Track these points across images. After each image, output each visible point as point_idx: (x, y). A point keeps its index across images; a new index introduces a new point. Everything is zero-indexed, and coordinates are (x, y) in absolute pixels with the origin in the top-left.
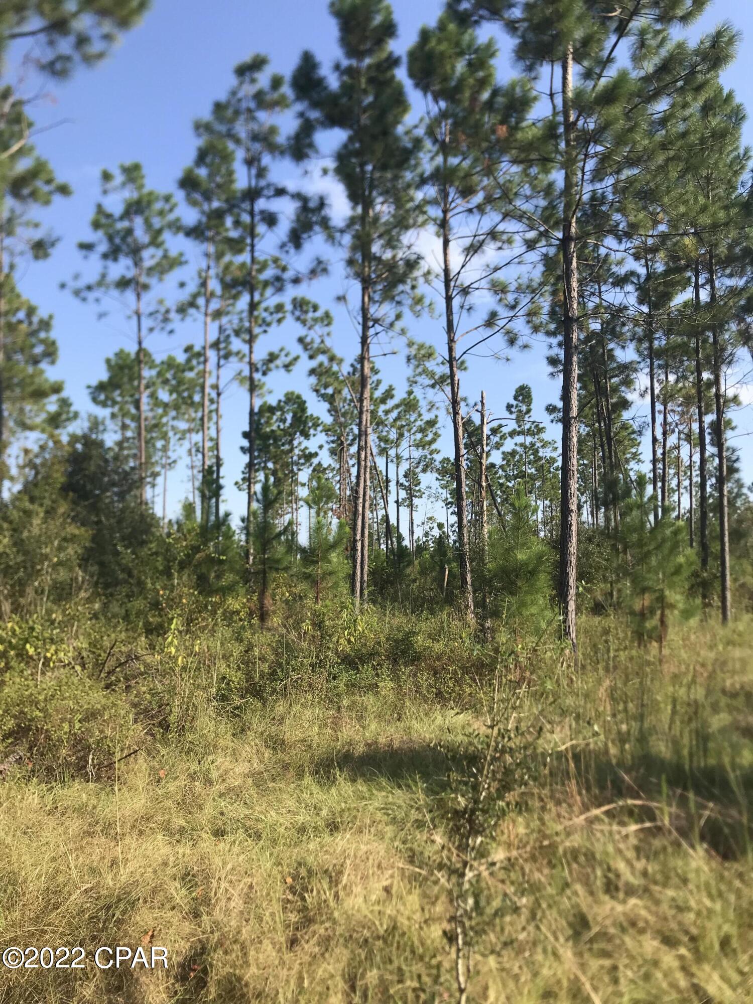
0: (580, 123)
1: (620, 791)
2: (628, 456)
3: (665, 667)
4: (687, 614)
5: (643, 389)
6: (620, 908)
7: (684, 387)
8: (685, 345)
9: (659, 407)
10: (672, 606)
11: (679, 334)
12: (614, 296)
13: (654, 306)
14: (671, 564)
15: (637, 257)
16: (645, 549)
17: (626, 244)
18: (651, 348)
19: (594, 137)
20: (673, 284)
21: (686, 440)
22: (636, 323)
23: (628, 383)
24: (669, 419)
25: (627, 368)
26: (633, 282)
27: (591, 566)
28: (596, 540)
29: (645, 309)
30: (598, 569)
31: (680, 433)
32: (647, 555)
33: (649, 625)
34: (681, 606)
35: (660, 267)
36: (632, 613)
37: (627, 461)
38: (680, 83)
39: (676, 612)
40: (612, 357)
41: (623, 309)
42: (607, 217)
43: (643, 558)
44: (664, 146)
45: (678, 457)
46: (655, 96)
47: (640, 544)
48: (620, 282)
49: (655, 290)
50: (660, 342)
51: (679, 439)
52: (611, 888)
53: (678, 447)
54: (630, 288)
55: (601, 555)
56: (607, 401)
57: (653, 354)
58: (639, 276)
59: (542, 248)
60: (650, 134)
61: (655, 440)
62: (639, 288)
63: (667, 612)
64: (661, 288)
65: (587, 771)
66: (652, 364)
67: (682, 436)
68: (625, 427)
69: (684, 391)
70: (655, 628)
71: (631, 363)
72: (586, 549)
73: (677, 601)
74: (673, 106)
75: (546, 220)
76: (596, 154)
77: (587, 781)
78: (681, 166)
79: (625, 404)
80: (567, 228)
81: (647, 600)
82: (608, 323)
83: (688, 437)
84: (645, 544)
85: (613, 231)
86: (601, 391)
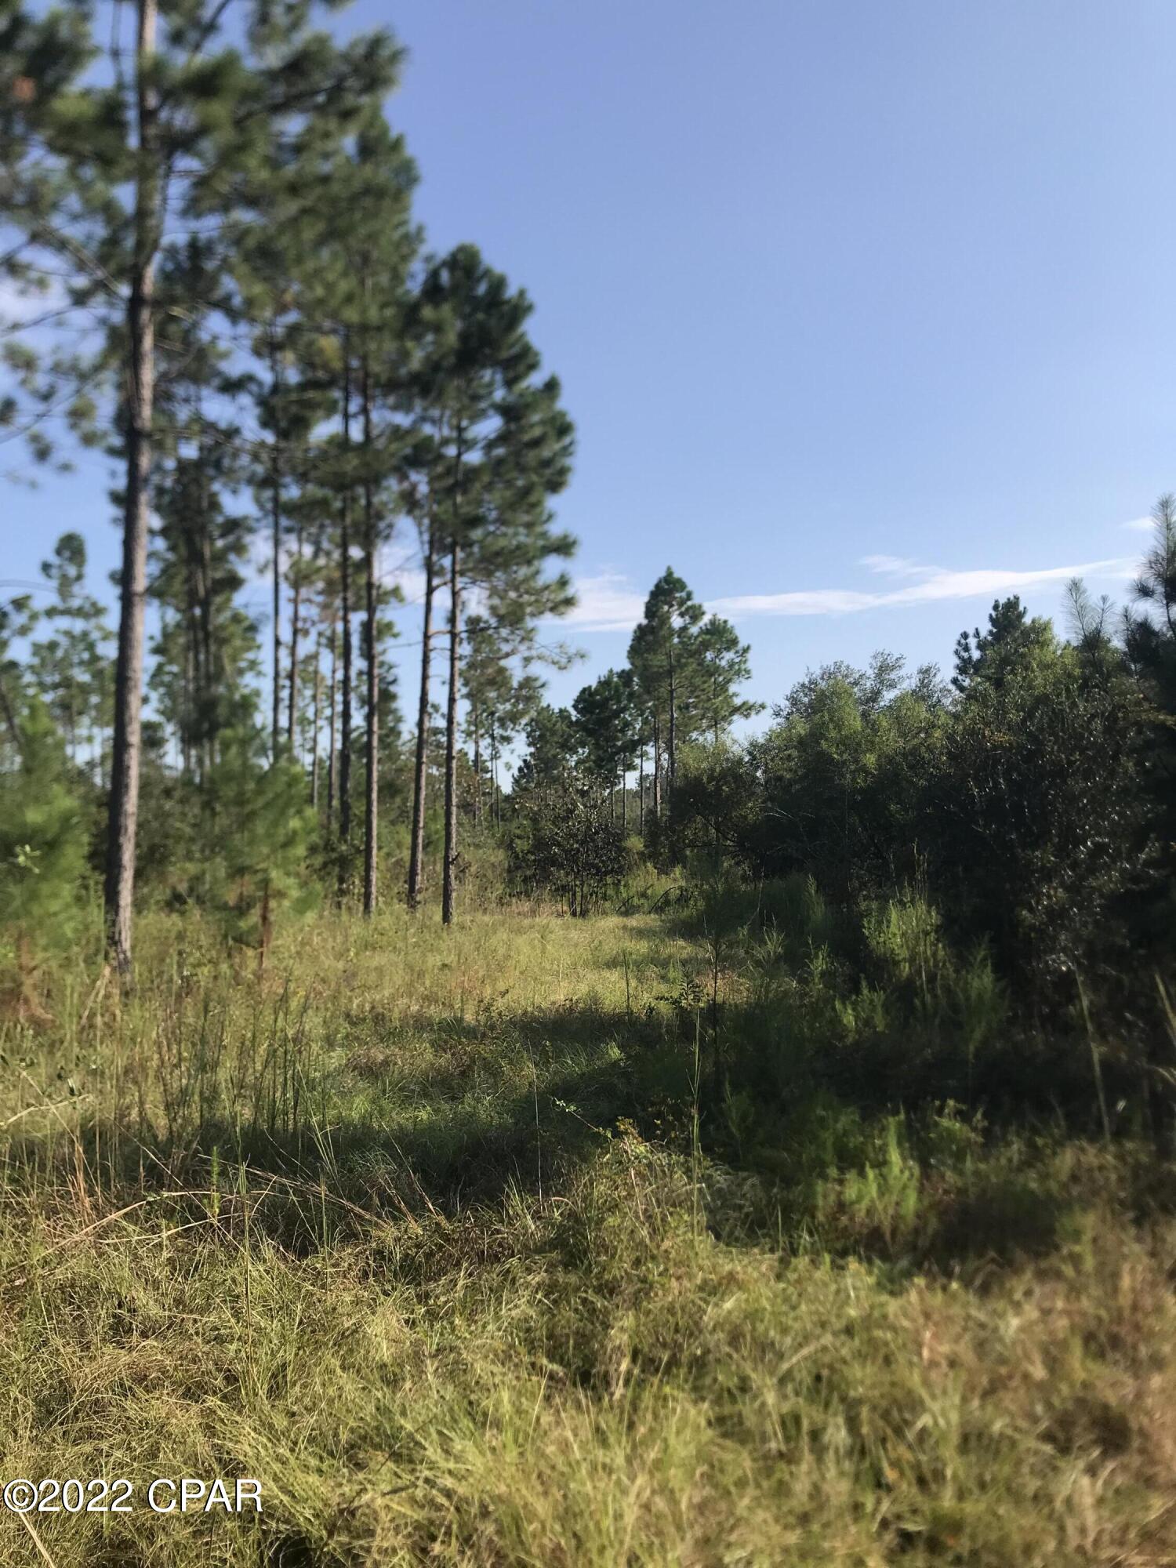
0: (164, 115)
1: (157, 1179)
2: (243, 664)
3: (265, 987)
4: (302, 906)
5: (262, 561)
6: (124, 1358)
7: (326, 566)
8: (324, 503)
9: (286, 591)
10: (281, 894)
11: (322, 484)
12: (217, 408)
13: (283, 434)
14: (281, 831)
15: (257, 352)
16: (248, 809)
17: (243, 328)
18: (276, 499)
19: (184, 142)
20: (311, 405)
21: (327, 646)
22: (256, 458)
23: (239, 548)
24: (303, 611)
25: (234, 526)
26: (250, 393)
27: (167, 836)
28: (177, 794)
29: (270, 438)
30: (179, 838)
31: (320, 634)
32: (251, 816)
33: (243, 925)
34: (295, 893)
35: (293, 376)
36: (224, 907)
37: (241, 672)
38: (321, 99)
39: (286, 903)
40: (215, 505)
41: (232, 432)
42: (214, 280)
43: (245, 821)
44: (294, 189)
45: (316, 672)
46: (280, 108)
47: (240, 801)
48: (231, 387)
49: (285, 409)
50: (292, 492)
51: (319, 644)
52: (119, 1330)
53: (314, 657)
54: (245, 399)
55: (183, 820)
56: (204, 573)
57: (279, 509)
58: (260, 384)
59: (98, 307)
60: (274, 164)
61: (278, 643)
62: (262, 402)
63: (273, 904)
64: (294, 409)
65: (103, 1157)
66: (276, 525)
67: (323, 641)
68: (236, 619)
69: (324, 573)
70: (254, 928)
71: (246, 518)
72: (160, 807)
73: (289, 887)
74: (310, 130)
75: (103, 259)
76: (187, 173)
77: (105, 1171)
78: (321, 226)
79: (234, 582)
80: (137, 282)
81: (248, 886)
82: (210, 450)
83: (331, 643)
84: (248, 801)
85: (224, 305)
86: (195, 558)
